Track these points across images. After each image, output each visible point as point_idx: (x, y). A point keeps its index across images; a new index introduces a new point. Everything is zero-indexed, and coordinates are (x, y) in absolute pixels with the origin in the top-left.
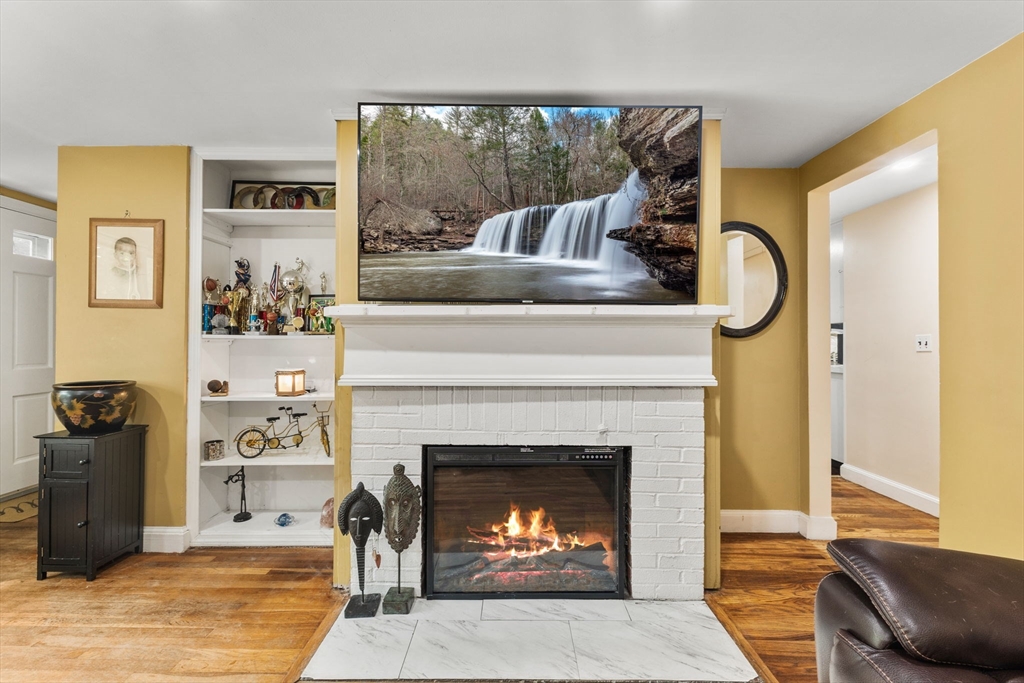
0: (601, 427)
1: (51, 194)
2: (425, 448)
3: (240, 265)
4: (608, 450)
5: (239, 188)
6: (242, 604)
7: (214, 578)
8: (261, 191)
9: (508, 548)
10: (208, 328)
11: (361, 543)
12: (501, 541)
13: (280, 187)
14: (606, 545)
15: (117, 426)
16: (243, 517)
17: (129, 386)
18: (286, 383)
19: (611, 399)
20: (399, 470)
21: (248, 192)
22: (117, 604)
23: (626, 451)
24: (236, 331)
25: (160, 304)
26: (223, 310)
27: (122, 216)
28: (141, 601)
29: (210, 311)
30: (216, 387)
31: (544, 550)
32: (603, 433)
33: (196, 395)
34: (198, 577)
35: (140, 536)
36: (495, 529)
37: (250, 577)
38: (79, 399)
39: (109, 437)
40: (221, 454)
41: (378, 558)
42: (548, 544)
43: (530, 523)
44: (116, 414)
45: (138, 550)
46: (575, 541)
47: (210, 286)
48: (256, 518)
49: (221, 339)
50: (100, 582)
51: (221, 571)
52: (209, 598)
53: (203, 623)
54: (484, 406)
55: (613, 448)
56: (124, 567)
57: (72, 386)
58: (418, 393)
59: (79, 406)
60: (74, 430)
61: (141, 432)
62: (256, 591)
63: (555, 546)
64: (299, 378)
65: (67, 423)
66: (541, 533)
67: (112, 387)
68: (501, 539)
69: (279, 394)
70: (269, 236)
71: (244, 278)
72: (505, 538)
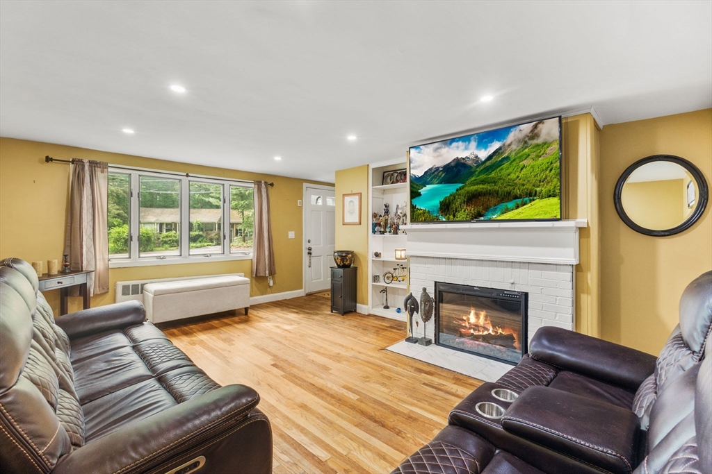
0: (512, 281)
1: (333, 182)
2: (436, 282)
3: (386, 206)
4: (516, 293)
5: (386, 174)
6: (378, 331)
7: (373, 323)
8: (392, 175)
9: (470, 329)
10: (374, 232)
11: (411, 316)
12: (467, 325)
13: (399, 172)
14: (515, 336)
15: (349, 266)
16: (387, 307)
17: (352, 253)
18: (399, 254)
19: (517, 268)
20: (425, 290)
21: (388, 175)
22: (347, 322)
23: (526, 295)
24: (383, 233)
25: (360, 224)
26: (380, 225)
27: (350, 193)
28: (353, 323)
29: (375, 225)
30: (377, 255)
31: (486, 333)
32: (513, 284)
33: (371, 257)
34: (369, 322)
35: (356, 306)
36: (465, 318)
37: (383, 326)
38: (339, 256)
39: (347, 269)
40: (378, 281)
41: (417, 323)
42: (488, 330)
43: (479, 318)
44: (348, 262)
45: (355, 311)
46: (500, 331)
47: (375, 216)
48: (391, 309)
49: (378, 236)
50: (345, 317)
51: (376, 322)
52: (370, 327)
53: (367, 332)
54: (458, 267)
55: (519, 292)
56: (351, 314)
57: (338, 252)
58: (438, 260)
59: (339, 258)
60: (339, 266)
61: (355, 269)
62: (383, 329)
63: (491, 332)
64: (403, 252)
65: (337, 264)
66: (484, 324)
67: (348, 253)
68: (467, 323)
69: (396, 259)
70: (395, 193)
71: (387, 212)
72: (469, 323)
